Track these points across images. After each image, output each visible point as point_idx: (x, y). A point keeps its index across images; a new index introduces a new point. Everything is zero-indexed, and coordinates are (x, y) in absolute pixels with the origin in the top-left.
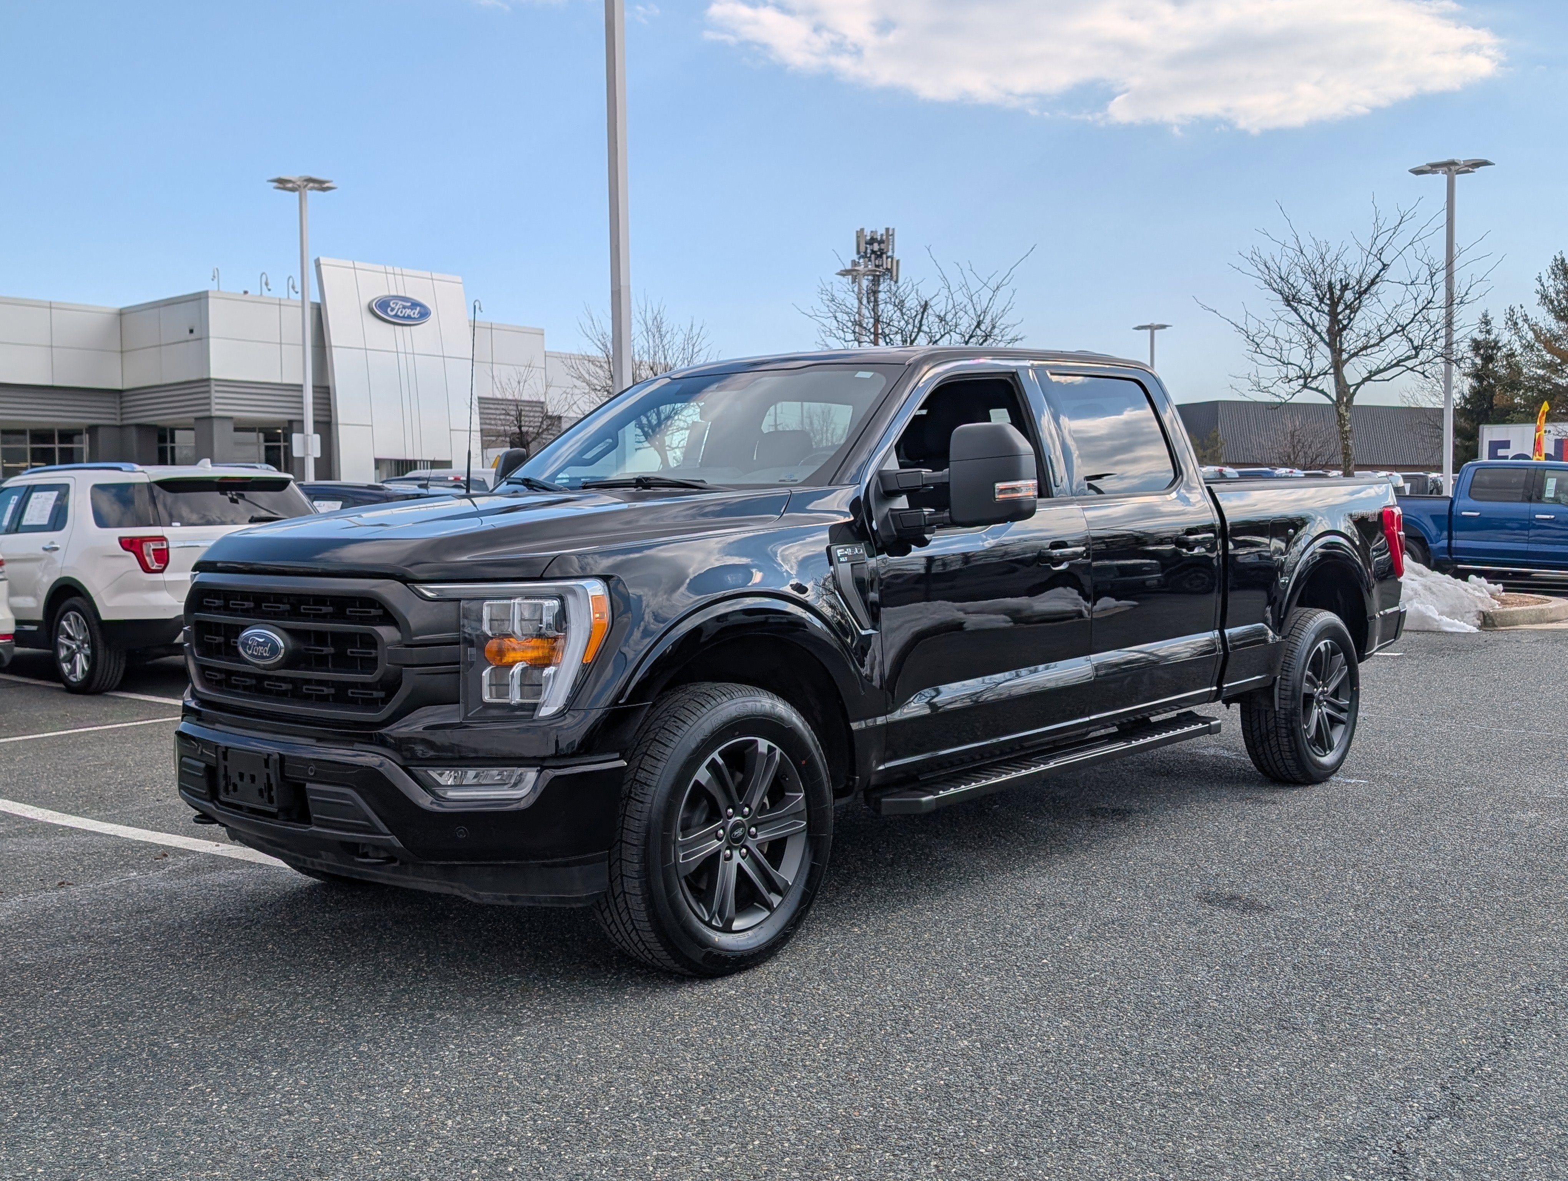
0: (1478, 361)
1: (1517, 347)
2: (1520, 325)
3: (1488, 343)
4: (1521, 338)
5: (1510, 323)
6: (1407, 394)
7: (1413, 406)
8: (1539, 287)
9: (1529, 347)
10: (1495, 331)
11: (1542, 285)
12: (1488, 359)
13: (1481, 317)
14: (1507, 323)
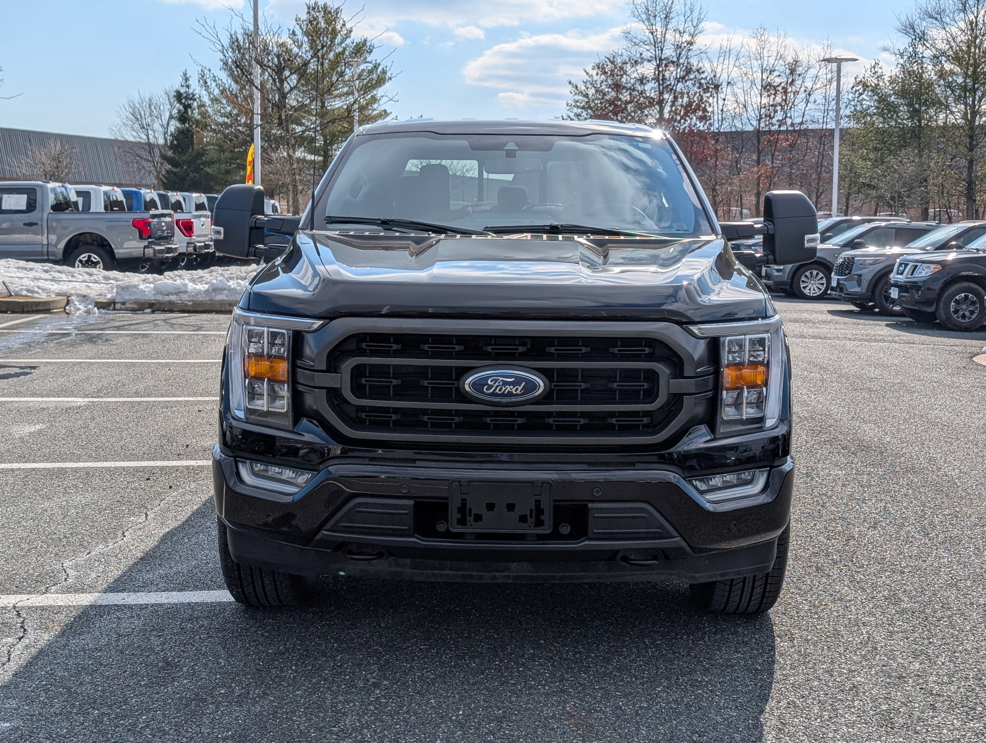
0: (181, 108)
1: (206, 99)
2: (209, 84)
3: (187, 95)
4: (209, 93)
5: (201, 81)
6: (114, 129)
7: (120, 138)
8: (222, 57)
9: (215, 100)
10: (192, 87)
11: (224, 55)
12: (187, 107)
13: (182, 74)
14: (199, 81)
